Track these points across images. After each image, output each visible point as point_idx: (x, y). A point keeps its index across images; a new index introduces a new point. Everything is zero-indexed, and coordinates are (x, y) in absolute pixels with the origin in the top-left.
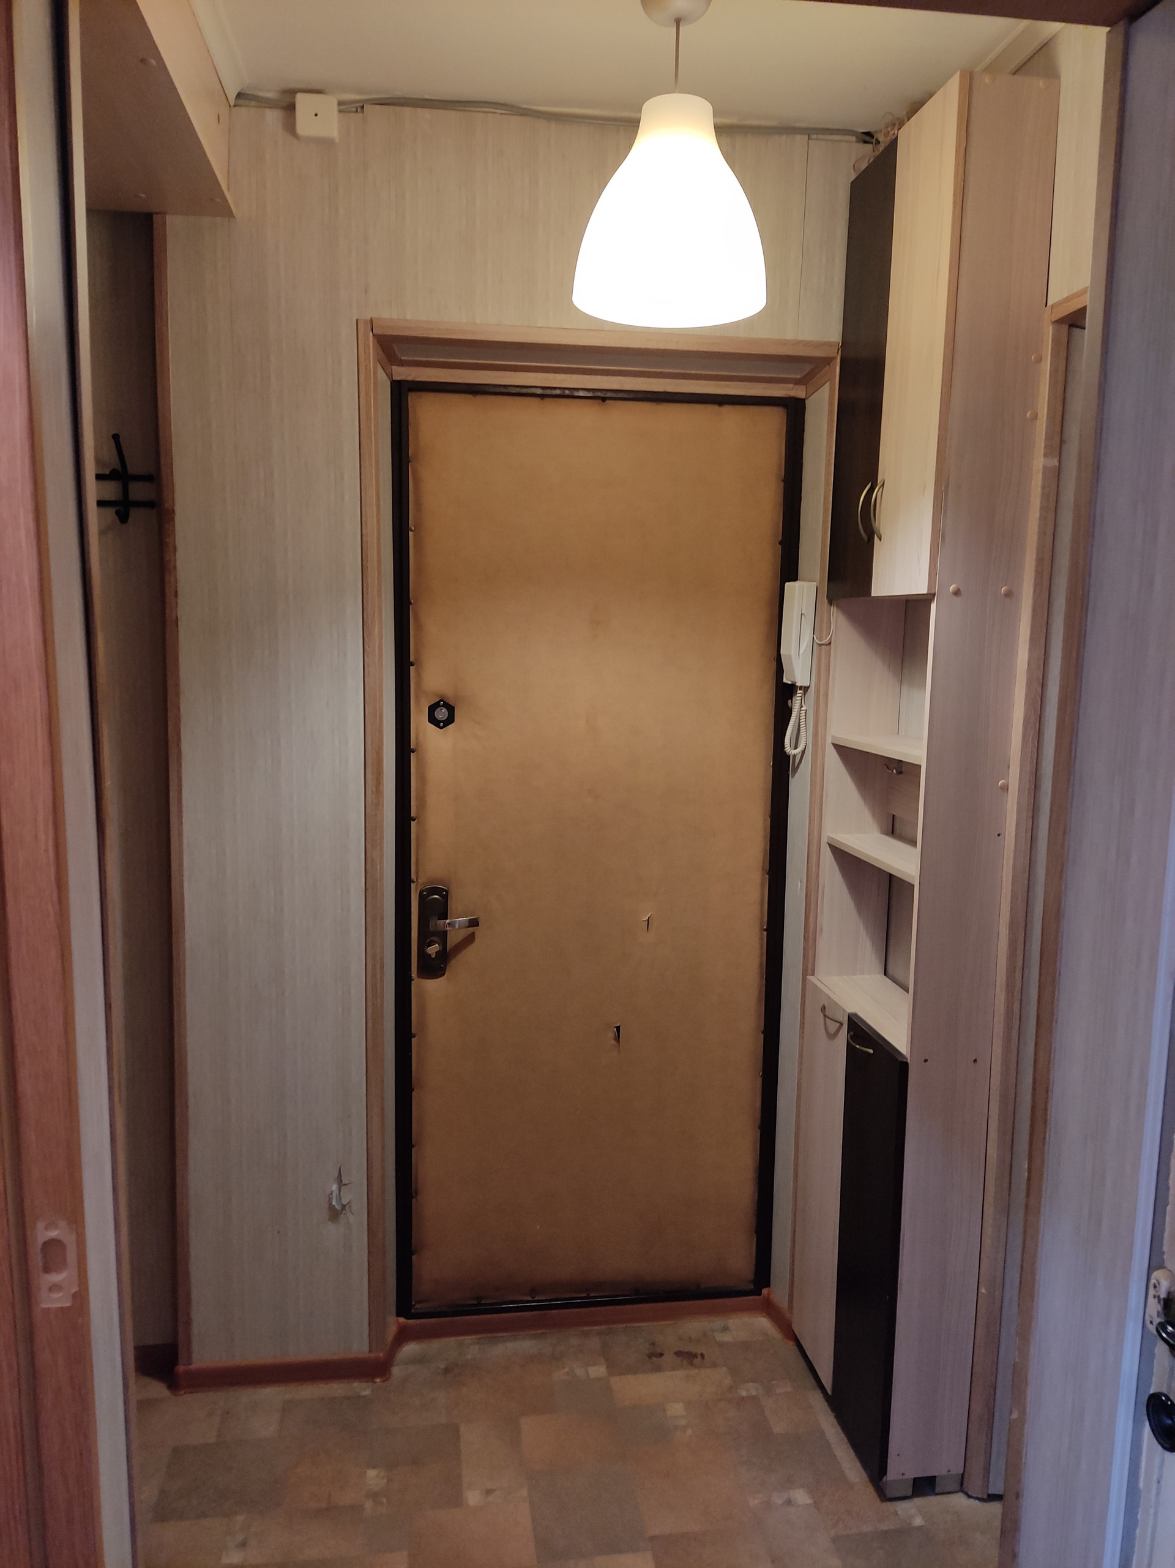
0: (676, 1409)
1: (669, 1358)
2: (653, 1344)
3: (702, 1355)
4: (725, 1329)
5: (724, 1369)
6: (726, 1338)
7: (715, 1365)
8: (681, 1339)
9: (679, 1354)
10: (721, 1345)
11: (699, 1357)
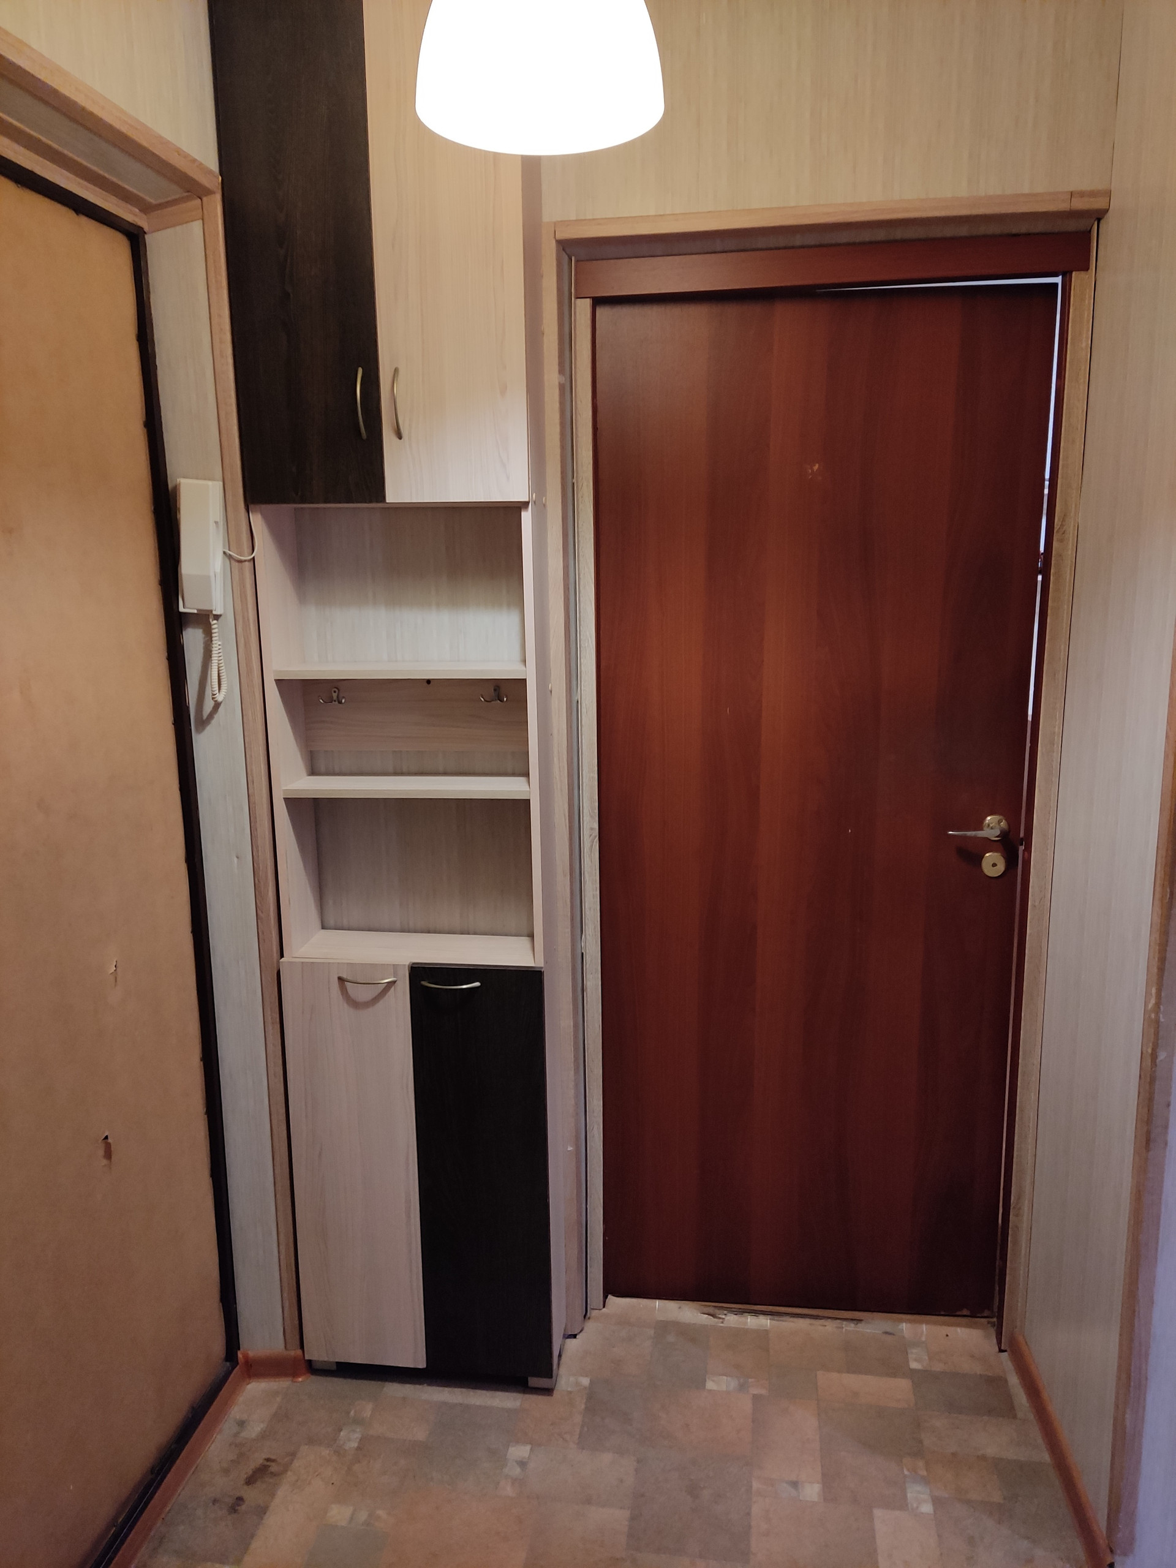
0: (339, 1514)
1: (252, 1495)
2: (215, 1501)
3: (268, 1460)
4: (241, 1424)
5: (304, 1449)
6: (255, 1429)
7: (293, 1455)
8: (226, 1471)
9: (250, 1481)
10: (263, 1436)
11: (268, 1463)
